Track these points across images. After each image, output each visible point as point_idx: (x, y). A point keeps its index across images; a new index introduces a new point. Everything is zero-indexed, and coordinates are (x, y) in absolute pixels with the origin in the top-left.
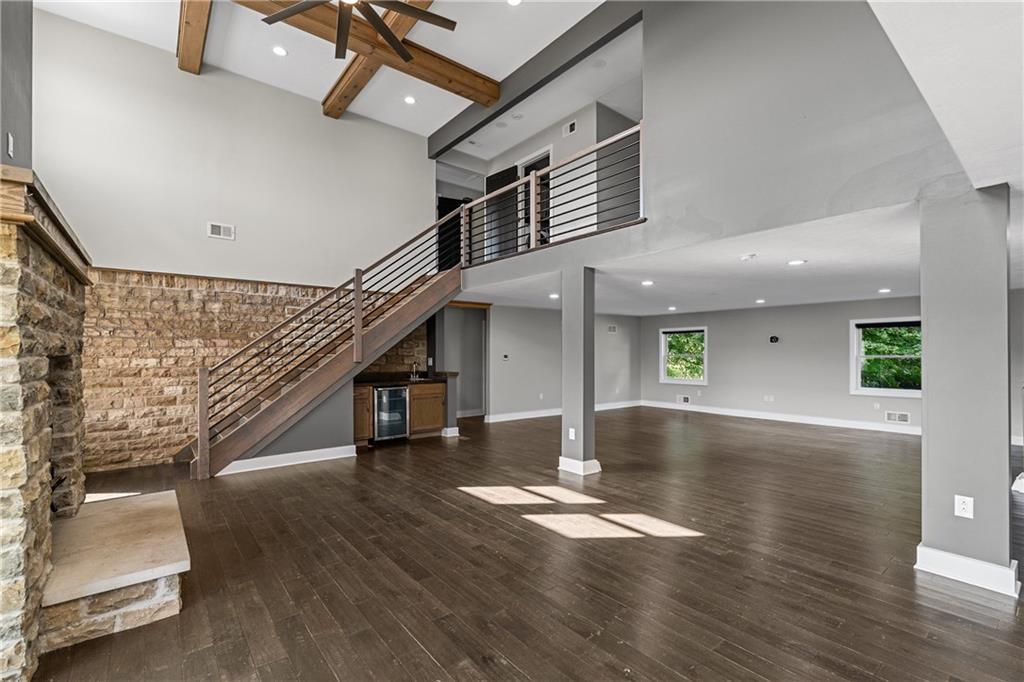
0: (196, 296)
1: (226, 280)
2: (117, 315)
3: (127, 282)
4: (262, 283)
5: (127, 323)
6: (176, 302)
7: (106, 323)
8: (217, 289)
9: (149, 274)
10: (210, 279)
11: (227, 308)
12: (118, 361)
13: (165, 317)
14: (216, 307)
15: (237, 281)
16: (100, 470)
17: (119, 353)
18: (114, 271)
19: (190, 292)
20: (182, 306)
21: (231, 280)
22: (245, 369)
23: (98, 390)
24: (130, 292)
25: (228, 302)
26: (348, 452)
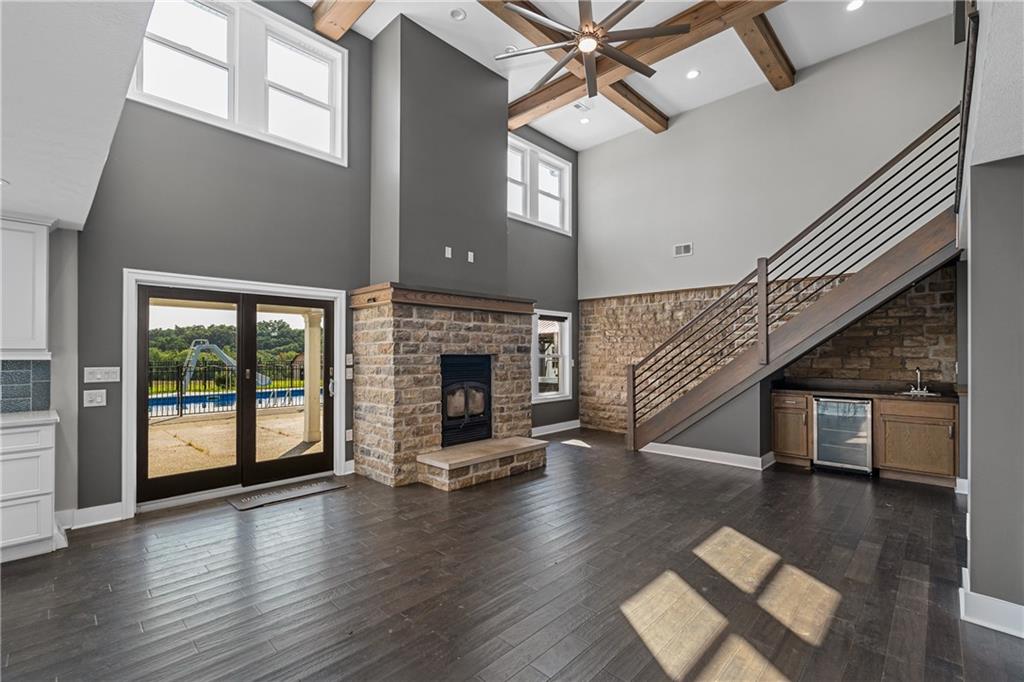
0: (667, 307)
1: (687, 291)
2: (625, 327)
3: (629, 304)
4: (716, 288)
5: (629, 332)
6: (655, 314)
7: (619, 332)
8: (682, 300)
9: (640, 296)
10: (677, 292)
11: (688, 315)
12: (625, 358)
13: (649, 326)
14: (680, 314)
15: (696, 290)
16: (616, 431)
17: (626, 354)
18: (624, 297)
19: (664, 305)
20: (659, 316)
21: (692, 290)
22: (703, 369)
23: (616, 378)
24: (631, 310)
25: (689, 308)
26: (754, 464)
